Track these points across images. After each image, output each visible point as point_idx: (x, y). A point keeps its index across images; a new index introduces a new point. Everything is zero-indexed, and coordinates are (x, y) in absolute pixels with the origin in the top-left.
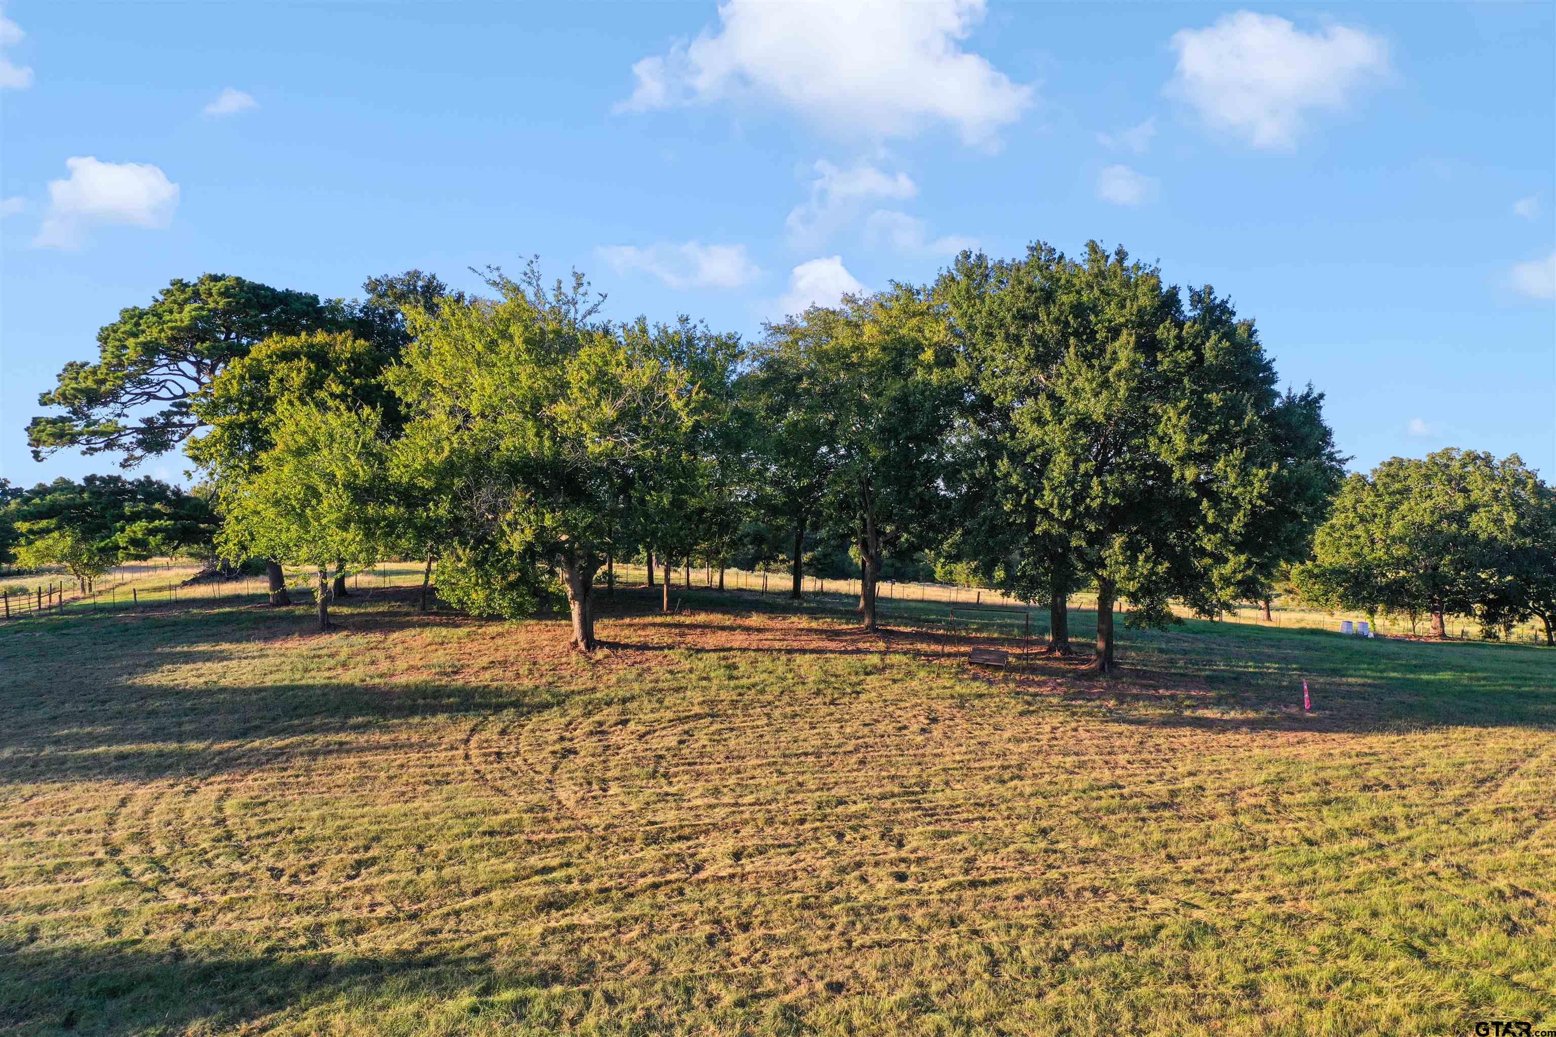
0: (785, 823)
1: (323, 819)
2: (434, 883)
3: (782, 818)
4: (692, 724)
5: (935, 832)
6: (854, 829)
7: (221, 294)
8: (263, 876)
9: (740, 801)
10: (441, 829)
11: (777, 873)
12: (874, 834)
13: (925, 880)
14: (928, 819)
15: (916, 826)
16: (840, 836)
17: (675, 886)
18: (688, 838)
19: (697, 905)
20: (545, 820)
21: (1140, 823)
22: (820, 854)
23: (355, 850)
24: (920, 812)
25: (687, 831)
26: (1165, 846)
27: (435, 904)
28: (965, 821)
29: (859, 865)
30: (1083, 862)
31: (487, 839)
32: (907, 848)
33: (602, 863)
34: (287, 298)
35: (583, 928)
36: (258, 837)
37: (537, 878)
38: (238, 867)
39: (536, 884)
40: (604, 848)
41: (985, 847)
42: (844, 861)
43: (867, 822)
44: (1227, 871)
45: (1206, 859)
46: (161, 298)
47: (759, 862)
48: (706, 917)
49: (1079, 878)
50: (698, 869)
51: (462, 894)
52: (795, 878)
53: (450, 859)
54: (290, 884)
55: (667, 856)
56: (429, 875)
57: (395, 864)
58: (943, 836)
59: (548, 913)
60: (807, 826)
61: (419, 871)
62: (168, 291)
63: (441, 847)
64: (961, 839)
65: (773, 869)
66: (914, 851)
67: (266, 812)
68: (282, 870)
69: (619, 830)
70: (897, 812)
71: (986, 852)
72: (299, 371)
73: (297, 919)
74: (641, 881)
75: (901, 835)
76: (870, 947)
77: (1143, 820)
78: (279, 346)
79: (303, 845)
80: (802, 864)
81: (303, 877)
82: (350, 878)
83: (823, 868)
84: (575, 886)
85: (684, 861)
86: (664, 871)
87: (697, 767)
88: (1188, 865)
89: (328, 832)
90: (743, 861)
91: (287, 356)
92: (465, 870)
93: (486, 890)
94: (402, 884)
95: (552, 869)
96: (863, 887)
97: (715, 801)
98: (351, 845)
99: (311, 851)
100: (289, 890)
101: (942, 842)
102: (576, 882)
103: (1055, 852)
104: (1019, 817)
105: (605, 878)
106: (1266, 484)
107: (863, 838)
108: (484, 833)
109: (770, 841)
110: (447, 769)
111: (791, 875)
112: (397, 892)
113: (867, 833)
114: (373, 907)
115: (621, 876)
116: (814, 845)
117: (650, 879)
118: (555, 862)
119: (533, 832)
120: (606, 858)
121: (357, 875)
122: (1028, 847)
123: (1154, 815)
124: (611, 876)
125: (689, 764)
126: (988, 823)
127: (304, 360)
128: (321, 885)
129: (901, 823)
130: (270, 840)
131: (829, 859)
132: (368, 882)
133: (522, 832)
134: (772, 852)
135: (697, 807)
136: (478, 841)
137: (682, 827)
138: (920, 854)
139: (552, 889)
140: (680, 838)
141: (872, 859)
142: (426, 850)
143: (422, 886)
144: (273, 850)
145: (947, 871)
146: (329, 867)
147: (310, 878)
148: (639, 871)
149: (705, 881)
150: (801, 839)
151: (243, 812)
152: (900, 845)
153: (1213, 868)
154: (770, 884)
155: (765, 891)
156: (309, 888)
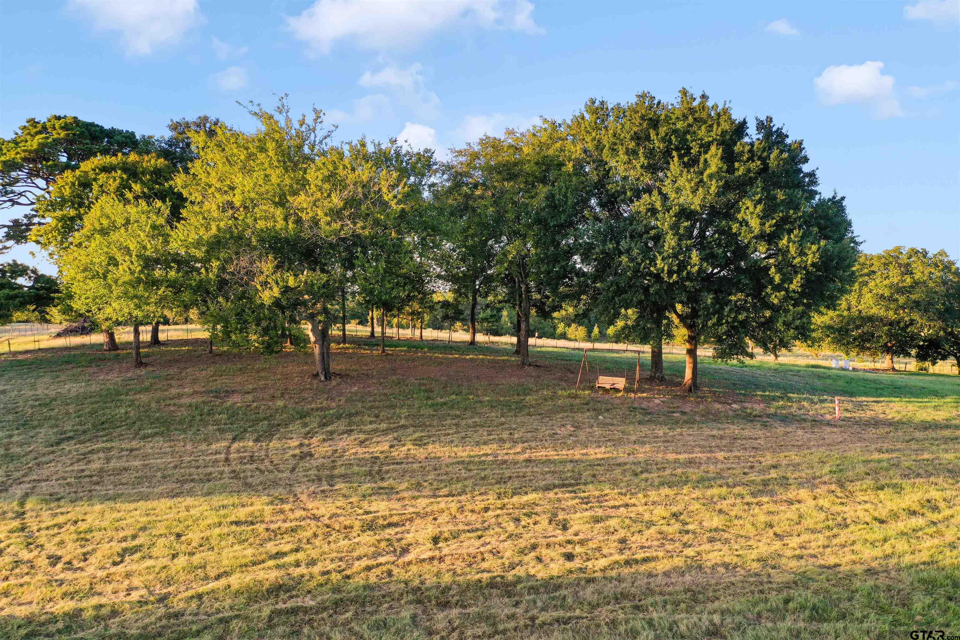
0: (473, 511)
1: (103, 513)
2: (184, 569)
3: (470, 507)
4: (401, 432)
5: (592, 517)
6: (528, 515)
7: (62, 128)
8: (43, 562)
9: (437, 493)
10: (198, 519)
11: (469, 555)
12: (544, 520)
13: (588, 560)
14: (584, 506)
15: (576, 512)
16: (517, 520)
17: (385, 568)
18: (396, 525)
19: (403, 585)
20: (282, 512)
21: (746, 507)
22: (503, 537)
23: (124, 539)
24: (577, 501)
25: (395, 519)
26: (771, 526)
27: (182, 588)
28: (612, 507)
29: (534, 547)
30: (711, 540)
31: (234, 528)
32: (571, 531)
33: (326, 548)
34: (111, 134)
35: (306, 610)
36: (47, 528)
37: (271, 563)
38: (25, 555)
39: (269, 568)
40: (329, 534)
41: (632, 530)
42: (522, 543)
43: (538, 509)
44: (825, 547)
45: (805, 537)
46: (20, 132)
47: (453, 545)
48: (411, 597)
49: (711, 556)
50: (405, 551)
51: (206, 578)
52: (483, 560)
53: (201, 546)
54: (63, 570)
55: (379, 541)
56: (182, 561)
57: (155, 552)
58: (597, 520)
59: (277, 596)
60: (490, 513)
61: (174, 556)
62: (25, 127)
63: (194, 536)
64: (613, 523)
65: (465, 551)
66: (576, 534)
67: (59, 507)
68: (60, 558)
69: (341, 519)
70: (559, 500)
71: (633, 534)
72: (115, 180)
73: (61, 603)
74: (357, 563)
75: (565, 520)
76: (551, 624)
77: (748, 504)
78: (101, 162)
79: (82, 535)
80: (489, 547)
81: (76, 564)
82: (115, 564)
83: (506, 550)
84: (302, 570)
85: (392, 546)
86: (375, 555)
87: (403, 466)
88: (794, 542)
89: (104, 524)
90: (440, 545)
91: (106, 169)
92: (211, 556)
93: (226, 574)
94: (157, 570)
95: (284, 554)
96: (540, 566)
97: (417, 494)
98: (121, 534)
99: (87, 540)
100: (62, 576)
101: (599, 526)
102: (303, 566)
103: (687, 532)
104: (654, 503)
105: (328, 561)
106: (817, 255)
107: (535, 523)
108: (232, 523)
109: (461, 527)
110: (210, 470)
111: (479, 557)
112: (151, 577)
113: (538, 519)
114: (129, 590)
115: (341, 559)
116: (497, 530)
117: (365, 562)
118: (287, 548)
119: (272, 522)
120: (329, 543)
121: (122, 562)
122: (665, 528)
123: (755, 500)
124: (332, 560)
125: (397, 463)
126: (630, 509)
127: (119, 172)
128: (90, 570)
129: (563, 509)
130: (56, 530)
131: (509, 542)
132: (128, 568)
133: (262, 522)
134: (463, 536)
135: (404, 498)
136: (226, 530)
137: (391, 516)
138: (581, 536)
139: (282, 572)
140: (390, 525)
141: (543, 541)
142: (183, 538)
143: (173, 572)
144: (57, 539)
145: (605, 551)
146: (99, 554)
147: (82, 564)
148: (355, 554)
149: (410, 563)
150: (486, 525)
151: (39, 507)
152: (565, 528)
153: (813, 544)
154: (463, 564)
155: (459, 572)
156: (78, 574)
